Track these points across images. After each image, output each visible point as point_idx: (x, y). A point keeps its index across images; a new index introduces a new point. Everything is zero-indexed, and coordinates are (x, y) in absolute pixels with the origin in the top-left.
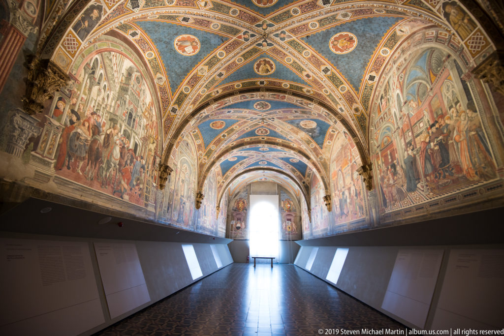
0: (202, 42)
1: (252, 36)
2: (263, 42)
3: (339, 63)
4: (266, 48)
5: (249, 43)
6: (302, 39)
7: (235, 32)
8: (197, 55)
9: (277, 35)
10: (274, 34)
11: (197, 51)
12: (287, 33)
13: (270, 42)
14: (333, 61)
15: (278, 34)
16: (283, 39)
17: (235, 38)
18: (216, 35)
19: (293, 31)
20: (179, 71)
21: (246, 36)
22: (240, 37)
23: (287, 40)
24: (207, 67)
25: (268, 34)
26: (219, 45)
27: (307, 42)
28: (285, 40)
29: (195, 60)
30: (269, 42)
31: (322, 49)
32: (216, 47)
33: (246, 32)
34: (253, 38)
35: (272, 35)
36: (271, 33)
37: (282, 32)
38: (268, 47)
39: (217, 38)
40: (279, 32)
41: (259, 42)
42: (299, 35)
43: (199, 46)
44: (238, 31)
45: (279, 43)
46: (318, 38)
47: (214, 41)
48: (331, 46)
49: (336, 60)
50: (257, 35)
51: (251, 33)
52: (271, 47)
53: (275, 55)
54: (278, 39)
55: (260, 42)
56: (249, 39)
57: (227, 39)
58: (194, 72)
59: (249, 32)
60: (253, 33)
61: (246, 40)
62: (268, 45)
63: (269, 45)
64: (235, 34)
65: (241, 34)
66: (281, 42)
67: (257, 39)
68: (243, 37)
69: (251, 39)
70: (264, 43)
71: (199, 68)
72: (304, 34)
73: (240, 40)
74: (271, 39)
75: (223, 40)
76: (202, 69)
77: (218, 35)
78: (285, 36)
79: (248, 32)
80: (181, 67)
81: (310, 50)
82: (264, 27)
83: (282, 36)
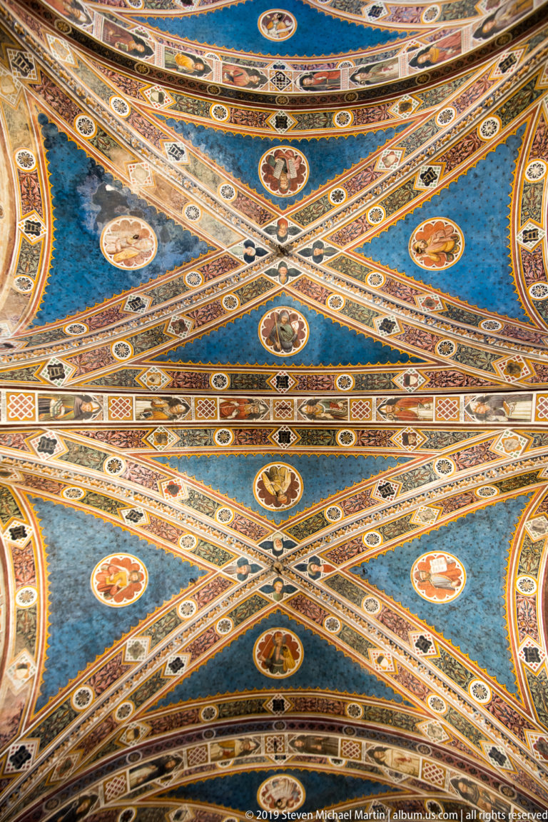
0: (405, 574)
1: (302, 568)
2: (281, 552)
3: (111, 536)
4: (277, 536)
5: (312, 553)
6: (203, 573)
7: (334, 582)
8: (426, 550)
9: (255, 568)
10: (259, 572)
11: (422, 559)
12: (235, 577)
13: (266, 551)
14: (127, 537)
15: (253, 571)
16: (243, 562)
17: (338, 569)
18: (374, 583)
19: (224, 584)
20: (483, 528)
21: (315, 568)
22: (328, 569)
23: (234, 563)
24: (412, 522)
25: (272, 570)
26: (372, 560)
27: (193, 568)
28: (238, 562)
29: (432, 541)
30: (269, 552)
31: (158, 559)
32: (380, 559)
33: (314, 578)
34: (302, 562)
35: (265, 568)
36: (266, 573)
37: (245, 577)
38: (271, 538)
39: (373, 576)
40: (251, 576)
41: (290, 550)
42: (211, 579)
43: (415, 569)
44: (332, 582)
45: (249, 552)
46: (173, 582)
47: (381, 572)
48: (142, 569)
49: (121, 541)
50: (293, 567)
51: (305, 575)
52: (266, 540)
53: (257, 522)
54: (252, 560)
55: (287, 552)
56: (310, 560)
57: (354, 569)
58: (447, 516)
59: (308, 577)
60: (302, 573)
61: (314, 560)
62: (272, 543)
63: (269, 545)
64: (337, 577)
65: (324, 575)
66: (244, 555)
67: (293, 559)
68: (322, 569)
69: (305, 560)
70: (278, 549)
71: (427, 524)
72: (202, 582)
73: (327, 563)
74: (267, 560)
75: (362, 571)
76: (426, 519)
77: (371, 583)
78: (238, 570)
79: (310, 575)
80: (474, 531)
81: (182, 550)
82: (279, 586)
83: (244, 570)
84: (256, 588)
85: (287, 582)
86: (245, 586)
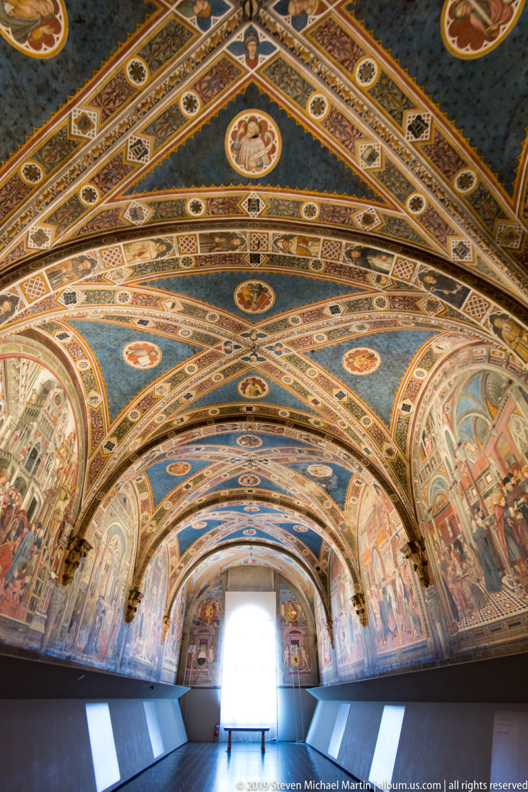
0: (165, 352)
1: (237, 347)
2: (251, 355)
3: (358, 386)
4: (254, 364)
5: (231, 356)
6: (306, 354)
7: (212, 341)
8: (156, 368)
9: (270, 348)
10: (267, 346)
11: (156, 363)
12: (285, 346)
13: (262, 356)
14: (349, 383)
15: (272, 347)
16: (279, 353)
17: (212, 349)
18: (184, 344)
19: (292, 344)
20: (125, 388)
21: (228, 347)
22: (219, 348)
23: (284, 354)
24: (169, 384)
25: (258, 346)
26: (189, 357)
27: (311, 358)
28: (281, 354)
29: (152, 375)
30: (260, 355)
31: (333, 368)
32: (184, 359)
33: (228, 342)
34: (237, 350)
35: (263, 348)
36: (262, 345)
37: (277, 345)
38: (258, 363)
39: (187, 348)
40: (274, 344)
41: (246, 356)
42: (301, 349)
43: (159, 357)
44: (216, 341)
46: (326, 354)
47: (180, 351)
48: (345, 364)
49: (353, 382)
50: (243, 347)
51: (234, 343)
52: (262, 362)
53: (268, 373)
54: (272, 353)
55: (248, 355)
56: (231, 352)
57: (201, 350)
58: (149, 391)
60: (237, 344)
61: (228, 352)
63: (259, 359)
64: (212, 344)
65: (222, 344)
66: (276, 357)
67: (243, 351)
68: (223, 348)
69: (234, 351)
70: (253, 357)
71: (157, 385)
72: (308, 348)
73: (220, 352)
74: (262, 352)
75: (195, 351)
76: (161, 387)
77: (188, 344)
78: (282, 349)
79: (231, 343)
80: (129, 384)
81: (317, 369)
82: (254, 337)
83: (278, 349)
84: (270, 337)
85: (248, 339)
86: (278, 339)
